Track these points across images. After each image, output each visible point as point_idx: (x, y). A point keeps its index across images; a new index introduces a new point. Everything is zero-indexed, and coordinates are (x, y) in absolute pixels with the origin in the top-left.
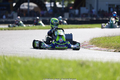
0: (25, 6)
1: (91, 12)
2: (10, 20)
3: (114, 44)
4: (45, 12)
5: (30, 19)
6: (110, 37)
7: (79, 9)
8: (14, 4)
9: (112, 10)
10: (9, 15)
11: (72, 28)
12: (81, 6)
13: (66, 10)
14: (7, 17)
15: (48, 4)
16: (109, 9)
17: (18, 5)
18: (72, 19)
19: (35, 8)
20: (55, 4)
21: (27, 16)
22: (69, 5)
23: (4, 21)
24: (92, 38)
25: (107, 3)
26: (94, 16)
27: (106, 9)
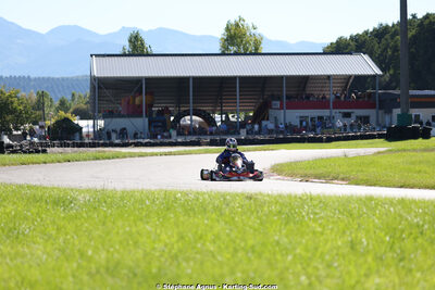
0: (186, 120)
1: (277, 126)
2: (167, 141)
3: (301, 172)
4: (214, 128)
5: (194, 138)
6: (296, 163)
7: (260, 124)
8: (172, 118)
9: (304, 123)
10: (165, 134)
11: (249, 150)
12: (263, 119)
13: (243, 125)
14: (163, 137)
15: (217, 117)
16: (301, 122)
17: (178, 119)
18: (250, 137)
19: (200, 123)
20: (227, 117)
21: (190, 134)
22: (247, 117)
23: (158, 141)
24: (273, 163)
25: (299, 115)
26: (282, 132)
27: (296, 122)
